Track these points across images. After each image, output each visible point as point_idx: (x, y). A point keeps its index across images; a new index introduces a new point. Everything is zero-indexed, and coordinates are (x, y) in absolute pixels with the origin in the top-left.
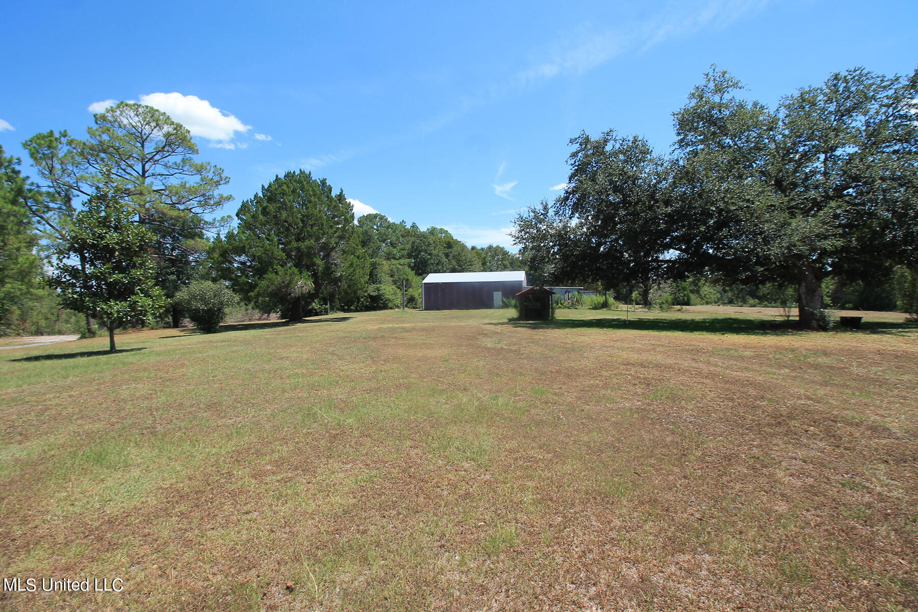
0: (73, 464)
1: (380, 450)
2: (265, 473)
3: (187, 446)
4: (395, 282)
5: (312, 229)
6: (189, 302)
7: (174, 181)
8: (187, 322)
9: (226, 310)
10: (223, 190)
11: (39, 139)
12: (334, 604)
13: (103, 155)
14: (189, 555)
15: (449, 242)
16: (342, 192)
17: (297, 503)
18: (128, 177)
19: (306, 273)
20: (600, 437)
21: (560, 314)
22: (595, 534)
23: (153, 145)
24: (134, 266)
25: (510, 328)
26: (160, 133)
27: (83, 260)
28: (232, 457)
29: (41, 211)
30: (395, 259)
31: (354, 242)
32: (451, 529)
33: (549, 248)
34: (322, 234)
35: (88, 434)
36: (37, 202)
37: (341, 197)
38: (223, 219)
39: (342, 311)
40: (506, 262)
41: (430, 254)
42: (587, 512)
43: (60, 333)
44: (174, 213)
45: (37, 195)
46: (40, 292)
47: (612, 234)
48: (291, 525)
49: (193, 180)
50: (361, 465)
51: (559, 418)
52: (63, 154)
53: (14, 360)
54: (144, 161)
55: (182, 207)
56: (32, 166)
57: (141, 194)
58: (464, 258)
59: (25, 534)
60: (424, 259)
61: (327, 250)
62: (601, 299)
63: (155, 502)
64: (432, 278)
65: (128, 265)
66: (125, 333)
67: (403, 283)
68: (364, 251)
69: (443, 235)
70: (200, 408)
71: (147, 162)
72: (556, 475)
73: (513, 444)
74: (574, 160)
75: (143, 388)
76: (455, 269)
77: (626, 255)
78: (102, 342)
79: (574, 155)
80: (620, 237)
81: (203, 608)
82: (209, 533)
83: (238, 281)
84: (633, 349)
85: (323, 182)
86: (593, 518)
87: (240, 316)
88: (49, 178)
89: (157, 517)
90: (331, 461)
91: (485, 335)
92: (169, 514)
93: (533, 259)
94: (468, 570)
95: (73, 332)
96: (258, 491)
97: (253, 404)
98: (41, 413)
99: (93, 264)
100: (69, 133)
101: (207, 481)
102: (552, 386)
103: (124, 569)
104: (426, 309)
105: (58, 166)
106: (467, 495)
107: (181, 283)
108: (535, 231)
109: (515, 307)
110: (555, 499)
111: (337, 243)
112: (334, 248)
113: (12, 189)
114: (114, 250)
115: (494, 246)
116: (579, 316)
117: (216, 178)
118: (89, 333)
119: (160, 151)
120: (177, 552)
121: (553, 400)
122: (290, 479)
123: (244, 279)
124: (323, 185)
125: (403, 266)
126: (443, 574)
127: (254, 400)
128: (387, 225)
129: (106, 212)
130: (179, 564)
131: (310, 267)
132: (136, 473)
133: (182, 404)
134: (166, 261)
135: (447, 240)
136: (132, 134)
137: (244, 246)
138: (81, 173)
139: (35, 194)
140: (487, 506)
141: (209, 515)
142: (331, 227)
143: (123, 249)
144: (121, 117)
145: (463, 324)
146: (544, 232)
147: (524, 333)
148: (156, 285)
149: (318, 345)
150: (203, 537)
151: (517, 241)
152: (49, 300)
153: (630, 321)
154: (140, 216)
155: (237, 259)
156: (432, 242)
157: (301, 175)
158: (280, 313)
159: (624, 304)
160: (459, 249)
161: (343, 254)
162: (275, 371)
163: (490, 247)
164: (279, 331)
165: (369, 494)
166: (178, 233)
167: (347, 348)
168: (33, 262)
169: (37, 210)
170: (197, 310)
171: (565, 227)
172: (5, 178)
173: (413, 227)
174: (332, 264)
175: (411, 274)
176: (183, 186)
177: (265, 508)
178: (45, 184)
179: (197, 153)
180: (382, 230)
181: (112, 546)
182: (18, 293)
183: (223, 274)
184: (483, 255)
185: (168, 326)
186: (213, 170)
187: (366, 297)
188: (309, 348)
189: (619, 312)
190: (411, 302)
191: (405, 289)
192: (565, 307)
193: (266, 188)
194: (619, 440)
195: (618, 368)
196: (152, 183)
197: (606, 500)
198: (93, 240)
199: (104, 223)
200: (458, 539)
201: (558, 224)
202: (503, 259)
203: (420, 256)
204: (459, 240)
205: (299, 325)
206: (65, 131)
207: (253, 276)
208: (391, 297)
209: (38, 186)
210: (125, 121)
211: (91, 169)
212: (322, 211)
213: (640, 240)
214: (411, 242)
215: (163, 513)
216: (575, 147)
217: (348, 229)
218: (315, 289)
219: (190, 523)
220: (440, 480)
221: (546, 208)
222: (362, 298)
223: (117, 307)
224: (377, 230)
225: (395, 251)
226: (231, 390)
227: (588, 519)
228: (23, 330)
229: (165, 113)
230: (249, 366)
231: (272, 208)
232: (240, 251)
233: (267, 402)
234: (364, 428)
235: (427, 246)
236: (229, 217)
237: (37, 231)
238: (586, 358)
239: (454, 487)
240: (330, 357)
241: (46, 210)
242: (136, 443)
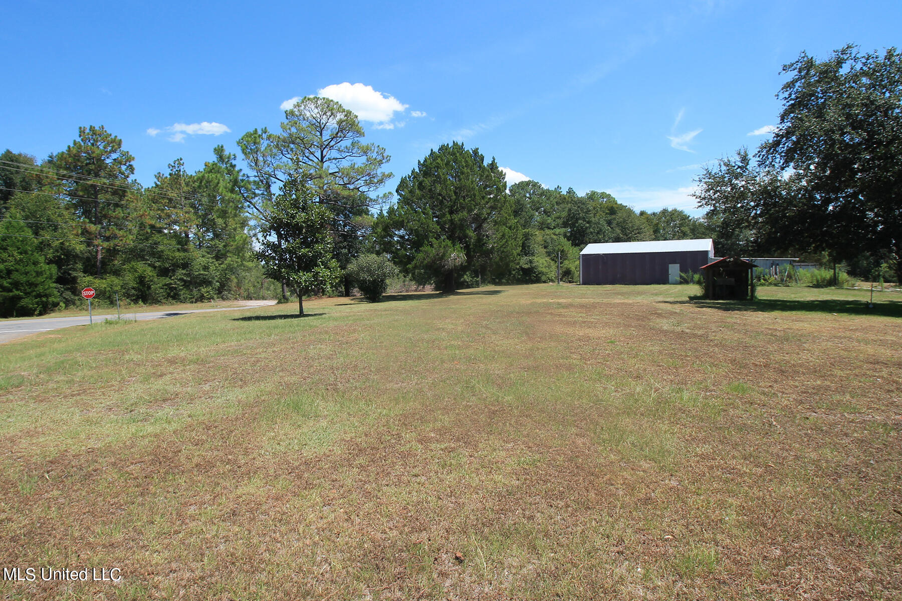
0: (278, 409)
1: (542, 434)
2: (430, 440)
3: (362, 404)
4: (549, 254)
5: (464, 200)
6: (358, 274)
7: (345, 164)
8: (356, 292)
9: (388, 281)
10: (385, 168)
11: (247, 136)
12: (503, 586)
13: (292, 146)
14: (369, 506)
15: (612, 208)
16: (494, 161)
17: (461, 475)
18: (310, 163)
19: (458, 246)
20: (836, 456)
21: (763, 293)
22: (834, 581)
23: (329, 132)
24: (317, 242)
25: (691, 308)
26: (335, 121)
27: (280, 236)
28: (400, 420)
29: (250, 197)
30: (549, 228)
31: (506, 212)
32: (630, 536)
33: (749, 209)
34: (475, 206)
35: (287, 385)
36: (247, 189)
37: (493, 166)
38: (384, 195)
39: (493, 284)
40: (686, 229)
41: (588, 222)
42: (819, 550)
43: (264, 298)
44: (346, 193)
45: (247, 184)
46: (250, 264)
47: (847, 187)
48: (457, 495)
49: (360, 161)
50: (522, 447)
51: (770, 425)
52: (264, 148)
53: (234, 320)
54: (322, 147)
55: (351, 187)
56: (243, 160)
57: (320, 177)
58: (630, 225)
59: (247, 463)
60: (582, 227)
61: (479, 221)
62: (827, 274)
63: (340, 452)
64: (592, 249)
65: (312, 241)
66: (309, 300)
67: (558, 254)
68: (516, 221)
69: (605, 200)
70: (371, 371)
71: (324, 148)
72: (770, 495)
73: (706, 449)
74: (788, 93)
75: (326, 349)
76: (619, 238)
77: (871, 215)
78: (292, 307)
79: (789, 85)
80: (861, 192)
81: (383, 559)
82: (385, 489)
83: (397, 254)
84: (883, 343)
85: (476, 152)
86: (829, 560)
87: (398, 287)
88: (255, 169)
89: (342, 466)
90: (491, 437)
91: (660, 315)
92: (351, 465)
93: (726, 224)
94: (655, 588)
95: (273, 298)
96: (424, 457)
97: (415, 371)
98: (254, 364)
99: (287, 240)
100: (268, 130)
101: (380, 439)
102: (758, 383)
103: (318, 508)
104: (584, 284)
105: (261, 159)
106: (647, 500)
107: (351, 256)
108: (729, 189)
109: (699, 283)
110: (770, 525)
111: (489, 214)
112: (485, 219)
113: (230, 180)
114: (302, 227)
115: (670, 210)
116: (793, 296)
117: (379, 158)
118: (283, 300)
119: (334, 137)
120: (359, 501)
121: (760, 400)
122: (453, 450)
123: (403, 252)
124: (475, 154)
125: (559, 236)
126: (623, 585)
127: (416, 368)
128: (540, 192)
129: (295, 195)
130: (361, 513)
131: (463, 239)
132: (324, 423)
133: (357, 366)
134: (339, 236)
135: (610, 205)
136: (313, 125)
137: (403, 221)
138: (277, 163)
139: (245, 184)
140: (675, 517)
141: (383, 471)
142: (483, 198)
143: (308, 226)
144: (305, 111)
145: (631, 302)
146: (742, 189)
147: (711, 315)
148: (332, 258)
149: (472, 319)
150: (379, 491)
151: (704, 202)
152: (255, 272)
153: (875, 304)
154: (320, 197)
155: (396, 233)
156: (591, 208)
157: (455, 147)
158: (434, 285)
159: (862, 281)
160: (625, 215)
161: (495, 225)
162: (433, 342)
163: (664, 212)
164: (435, 303)
165: (534, 478)
166: (349, 211)
167: (500, 322)
168: (246, 240)
169: (248, 197)
170: (364, 281)
171: (774, 180)
172: (226, 171)
173: (569, 192)
174: (484, 236)
175: (567, 245)
176: (352, 167)
177: (431, 474)
178: (252, 174)
179: (364, 136)
180: (535, 198)
181: (309, 486)
182: (236, 265)
183: (385, 247)
184: (655, 221)
185: (341, 295)
186: (376, 150)
187: (518, 269)
188: (463, 321)
189: (856, 292)
190: (567, 276)
191: (560, 261)
192: (770, 284)
193: (422, 163)
194: (867, 464)
195: (860, 367)
196: (329, 167)
197: (849, 539)
198: (287, 219)
199: (295, 204)
200: (640, 548)
201: (763, 178)
202: (681, 225)
203: (577, 225)
204: (625, 205)
205: (452, 298)
206: (266, 128)
207: (411, 249)
208: (544, 270)
209: (248, 177)
210: (308, 114)
211: (284, 159)
212: (476, 181)
213: (895, 193)
214: (567, 210)
215: (346, 463)
216: (792, 75)
217: (500, 199)
218: (467, 261)
219: (368, 476)
220: (614, 477)
221: (745, 159)
222: (514, 270)
223: (304, 277)
224: (530, 198)
225: (549, 220)
226: (396, 356)
227: (822, 559)
228: (239, 295)
229: (338, 102)
230: (410, 335)
231: (427, 182)
232: (399, 225)
233: (428, 371)
234: (523, 407)
235: (586, 213)
236: (390, 193)
237: (248, 214)
238: (808, 350)
239: (631, 488)
240: (484, 330)
241: (253, 196)
242: (323, 396)
